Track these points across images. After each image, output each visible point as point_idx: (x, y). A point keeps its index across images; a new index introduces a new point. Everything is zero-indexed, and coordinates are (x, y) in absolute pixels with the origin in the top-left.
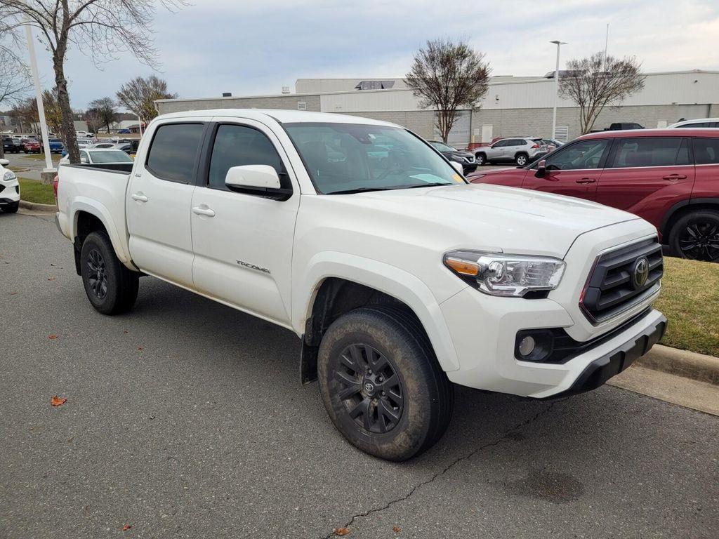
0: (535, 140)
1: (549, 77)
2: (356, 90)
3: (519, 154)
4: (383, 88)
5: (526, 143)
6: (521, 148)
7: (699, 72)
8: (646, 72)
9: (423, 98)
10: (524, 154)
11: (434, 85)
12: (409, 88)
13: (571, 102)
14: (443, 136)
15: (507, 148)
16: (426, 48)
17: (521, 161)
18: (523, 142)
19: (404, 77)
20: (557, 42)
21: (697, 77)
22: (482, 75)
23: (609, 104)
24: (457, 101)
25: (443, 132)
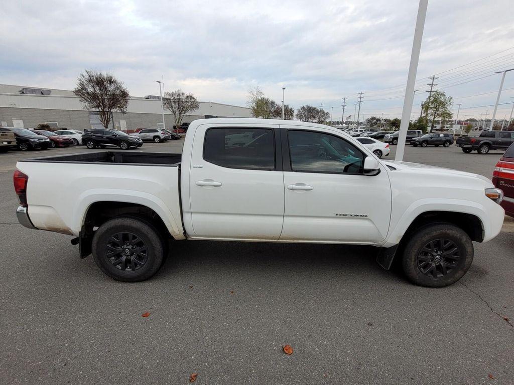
0: (162, 130)
1: (146, 98)
2: (19, 94)
3: (155, 137)
4: (42, 94)
5: (158, 132)
6: (156, 134)
7: (212, 103)
8: (199, 101)
9: (86, 104)
10: (158, 137)
11: (93, 97)
12: (76, 96)
13: (169, 112)
14: (105, 126)
15: (148, 134)
16: (86, 75)
17: (157, 140)
18: (157, 131)
19: (74, 90)
20: (159, 82)
21: (211, 105)
22: (124, 95)
23: (186, 114)
24: (111, 106)
25: (104, 124)
